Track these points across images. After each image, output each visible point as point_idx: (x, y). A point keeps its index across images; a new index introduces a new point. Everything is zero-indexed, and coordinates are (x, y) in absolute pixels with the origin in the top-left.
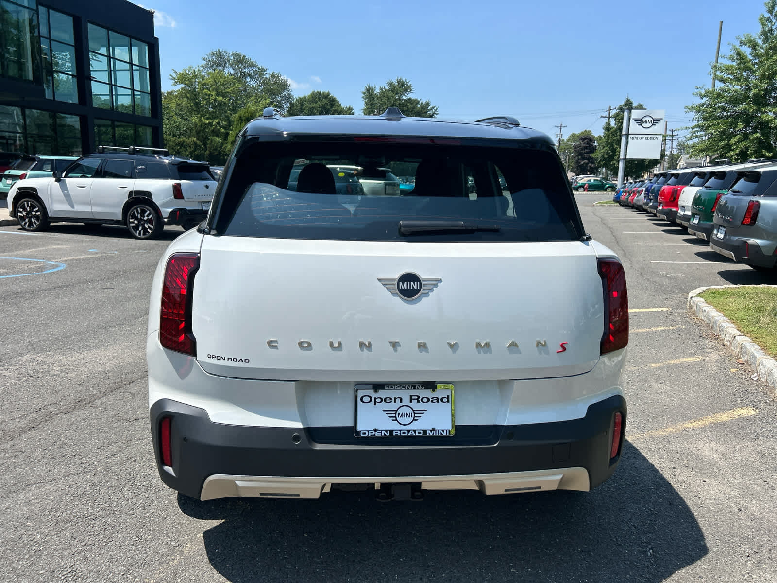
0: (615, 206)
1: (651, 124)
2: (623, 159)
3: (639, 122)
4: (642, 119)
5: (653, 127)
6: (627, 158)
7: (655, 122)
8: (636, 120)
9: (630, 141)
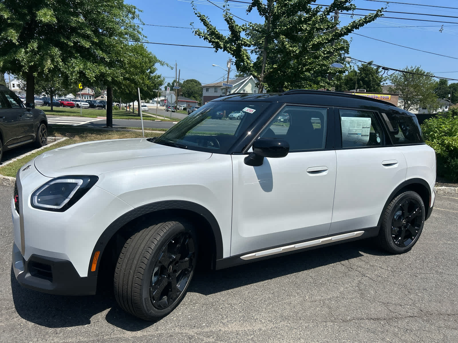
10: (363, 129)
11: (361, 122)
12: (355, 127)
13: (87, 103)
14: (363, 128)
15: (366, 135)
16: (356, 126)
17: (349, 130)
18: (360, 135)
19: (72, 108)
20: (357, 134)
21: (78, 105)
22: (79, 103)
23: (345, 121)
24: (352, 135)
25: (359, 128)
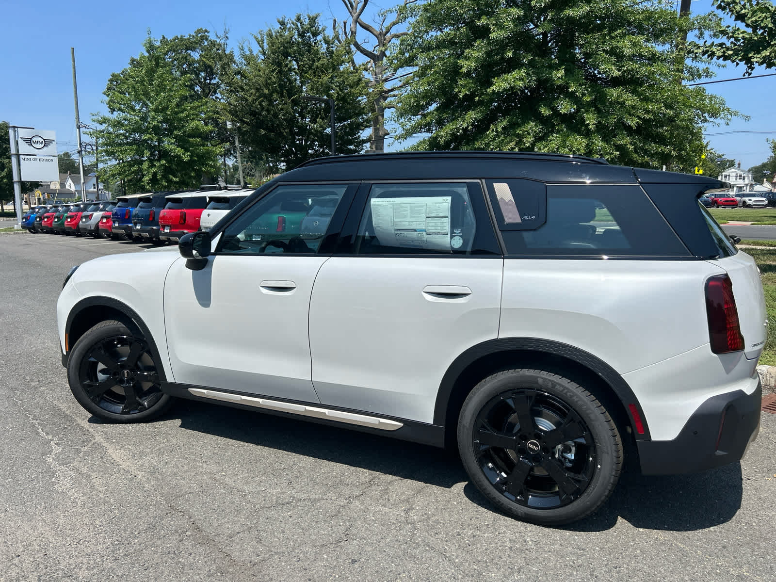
0: (23, 233)
1: (43, 146)
2: (18, 182)
3: (29, 141)
4: (31, 139)
5: (45, 148)
6: (22, 180)
7: (47, 143)
8: (25, 139)
9: (22, 162)
10: (429, 220)
11: (422, 206)
12: (405, 217)
13: (764, 199)
14: (427, 217)
15: (439, 232)
16: (409, 214)
17: (395, 223)
18: (425, 233)
19: (733, 208)
20: (415, 230)
21: (744, 202)
22: (746, 199)
23: (379, 205)
24: (405, 233)
25: (418, 217)
